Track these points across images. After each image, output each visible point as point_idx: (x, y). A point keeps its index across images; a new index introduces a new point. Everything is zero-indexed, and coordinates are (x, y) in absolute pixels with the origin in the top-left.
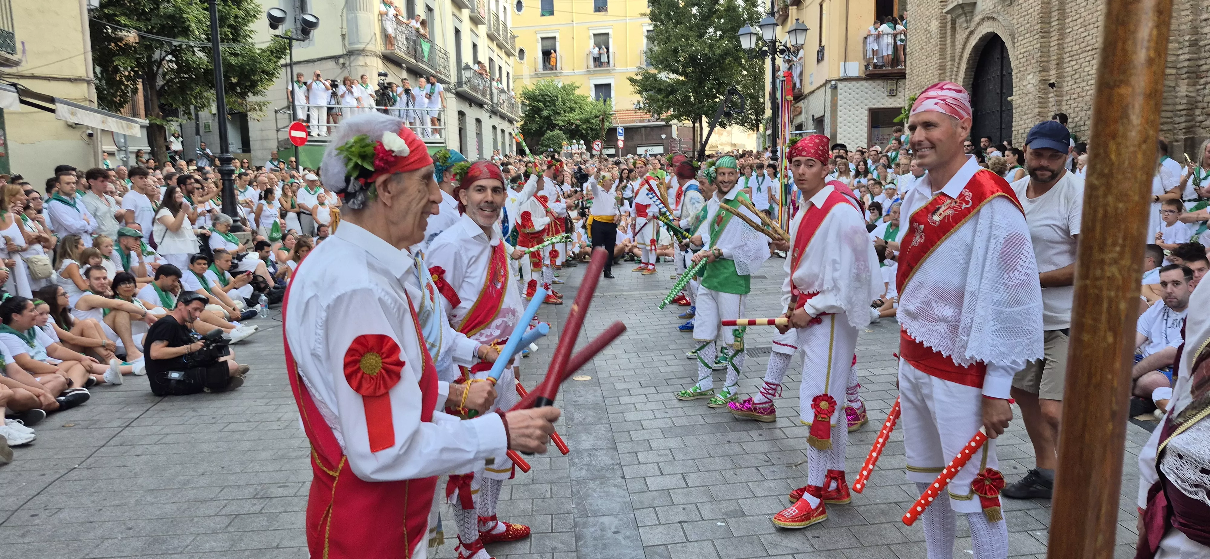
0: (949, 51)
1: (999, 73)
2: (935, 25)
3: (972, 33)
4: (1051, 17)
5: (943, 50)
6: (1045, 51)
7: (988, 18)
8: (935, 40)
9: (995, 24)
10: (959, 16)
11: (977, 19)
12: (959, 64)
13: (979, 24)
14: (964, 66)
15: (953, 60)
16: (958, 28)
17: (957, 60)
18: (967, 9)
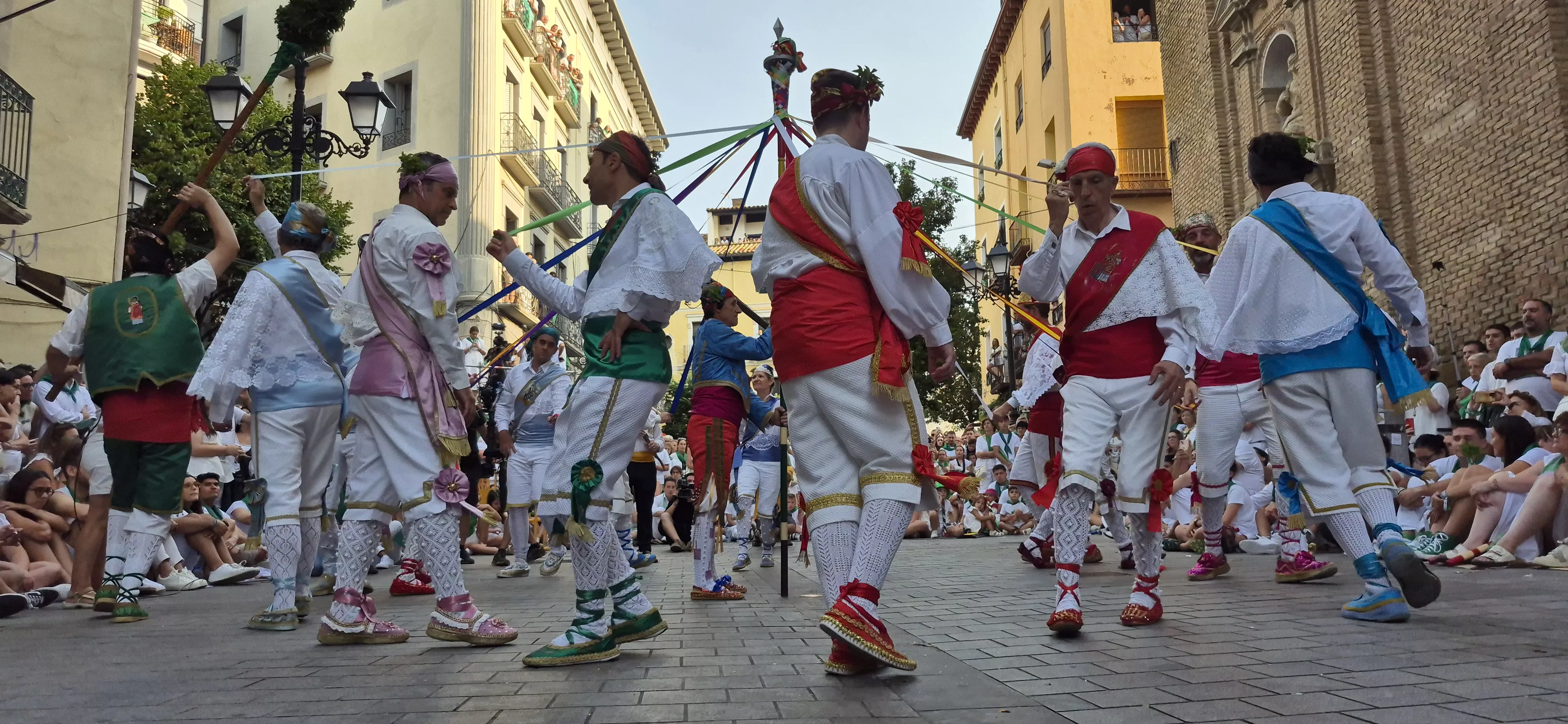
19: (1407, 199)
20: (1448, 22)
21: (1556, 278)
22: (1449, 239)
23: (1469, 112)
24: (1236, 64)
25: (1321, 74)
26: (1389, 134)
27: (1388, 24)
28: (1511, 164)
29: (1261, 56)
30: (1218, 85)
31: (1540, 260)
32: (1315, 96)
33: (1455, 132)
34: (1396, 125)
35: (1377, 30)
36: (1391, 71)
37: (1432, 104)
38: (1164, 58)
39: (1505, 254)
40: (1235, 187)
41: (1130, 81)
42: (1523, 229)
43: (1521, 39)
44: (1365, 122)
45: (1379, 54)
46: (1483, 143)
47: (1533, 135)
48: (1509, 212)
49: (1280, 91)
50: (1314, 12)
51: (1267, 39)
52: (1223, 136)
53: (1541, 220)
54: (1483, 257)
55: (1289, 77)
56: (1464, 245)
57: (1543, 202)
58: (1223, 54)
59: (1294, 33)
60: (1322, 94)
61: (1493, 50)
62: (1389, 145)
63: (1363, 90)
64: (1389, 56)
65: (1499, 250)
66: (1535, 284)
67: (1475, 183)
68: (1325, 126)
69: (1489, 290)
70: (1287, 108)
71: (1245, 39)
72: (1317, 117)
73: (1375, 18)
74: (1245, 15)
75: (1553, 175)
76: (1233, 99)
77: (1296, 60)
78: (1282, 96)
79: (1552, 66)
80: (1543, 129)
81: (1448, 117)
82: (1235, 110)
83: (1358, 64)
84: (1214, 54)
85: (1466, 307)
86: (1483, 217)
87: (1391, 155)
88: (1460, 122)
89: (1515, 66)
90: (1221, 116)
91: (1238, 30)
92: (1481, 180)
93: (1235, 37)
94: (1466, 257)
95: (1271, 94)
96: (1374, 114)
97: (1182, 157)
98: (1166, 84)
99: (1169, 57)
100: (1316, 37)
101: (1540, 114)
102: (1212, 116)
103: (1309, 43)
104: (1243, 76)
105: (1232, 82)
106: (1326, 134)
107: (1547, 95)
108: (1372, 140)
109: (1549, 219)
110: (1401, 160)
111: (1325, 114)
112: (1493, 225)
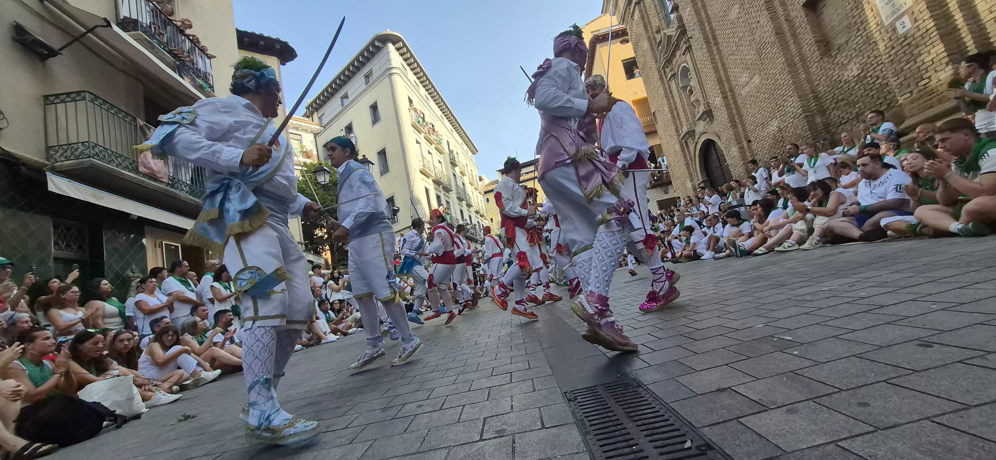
0: (688, 156)
1: (716, 157)
2: (678, 147)
3: (697, 143)
4: (734, 119)
5: (685, 156)
6: (737, 134)
7: (703, 133)
8: (680, 153)
9: (707, 134)
10: (688, 138)
11: (697, 137)
12: (695, 160)
13: (699, 138)
14: (697, 160)
15: (691, 159)
16: (689, 145)
17: (693, 158)
18: (691, 134)
19: (740, 116)
20: (742, 48)
21: (800, 135)
22: (758, 128)
23: (757, 80)
24: (669, 80)
25: (700, 77)
26: (729, 94)
27: (721, 54)
28: (775, 95)
29: (678, 75)
30: (665, 89)
31: (793, 129)
32: (700, 86)
33: (753, 88)
34: (731, 90)
35: (717, 57)
36: (725, 70)
37: (742, 80)
38: (644, 83)
39: (780, 130)
40: (679, 124)
41: (636, 93)
42: (784, 119)
43: (769, 49)
44: (719, 91)
45: (719, 65)
46: (764, 90)
47: (781, 84)
48: (778, 114)
49: (687, 86)
50: (693, 55)
51: (679, 69)
52: (670, 107)
53: (790, 114)
54: (772, 132)
55: (690, 80)
56: (765, 129)
57: (789, 108)
58: (664, 77)
59: (687, 64)
60: (702, 84)
61: (760, 55)
62: (730, 98)
63: (715, 79)
64: (723, 65)
65: (778, 129)
66: (793, 138)
67: (764, 105)
68: (706, 96)
69: (778, 144)
70: (691, 92)
71: (671, 70)
72: (702, 93)
73: (715, 52)
74: (669, 61)
75: (791, 97)
76: (671, 93)
77: (690, 74)
78: (688, 88)
79: (782, 57)
80: (784, 81)
81: (750, 83)
82: (673, 97)
83: (712, 71)
84: (661, 78)
85: (770, 152)
86: (770, 117)
87: (731, 101)
88: (754, 84)
89: (769, 60)
90: (668, 100)
91: (668, 67)
92: (766, 104)
93: (667, 70)
94: (766, 134)
95: (684, 88)
96: (722, 88)
97: (658, 117)
98: (647, 92)
99: (645, 82)
100: (696, 64)
101: (782, 75)
102: (665, 101)
103: (694, 66)
104: (673, 84)
105: (669, 87)
106: (707, 98)
107: (783, 68)
108: (723, 98)
109: (793, 113)
110: (735, 103)
111: (705, 92)
112: (774, 120)
